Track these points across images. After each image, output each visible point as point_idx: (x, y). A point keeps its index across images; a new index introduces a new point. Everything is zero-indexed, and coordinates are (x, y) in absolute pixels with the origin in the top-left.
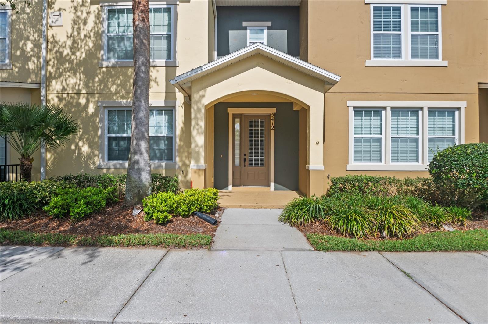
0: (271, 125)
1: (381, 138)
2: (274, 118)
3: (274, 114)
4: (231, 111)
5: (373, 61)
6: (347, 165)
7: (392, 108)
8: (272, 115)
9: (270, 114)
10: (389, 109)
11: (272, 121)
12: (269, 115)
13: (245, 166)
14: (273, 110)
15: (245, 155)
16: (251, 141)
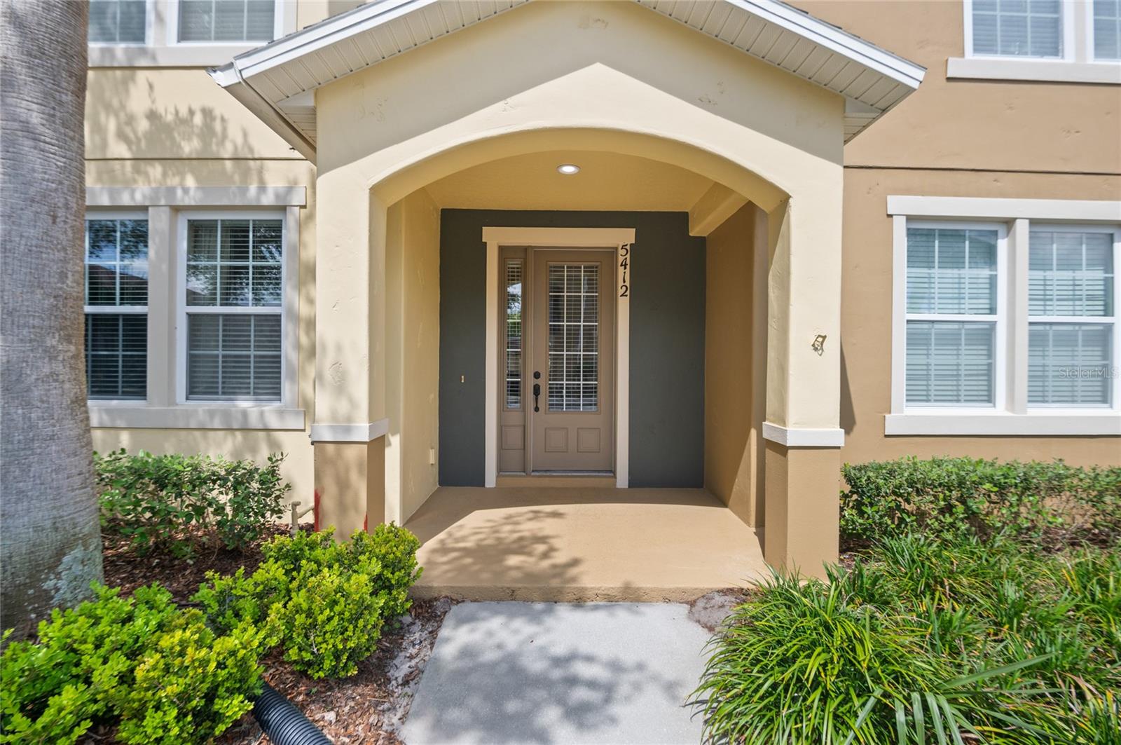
0: (620, 283)
1: (993, 325)
2: (628, 262)
3: (628, 247)
4: (494, 237)
5: (971, 62)
6: (887, 416)
7: (1034, 222)
8: (624, 252)
9: (616, 249)
10: (1022, 228)
11: (621, 270)
12: (612, 252)
13: (537, 409)
14: (627, 236)
15: (537, 375)
16: (556, 330)
